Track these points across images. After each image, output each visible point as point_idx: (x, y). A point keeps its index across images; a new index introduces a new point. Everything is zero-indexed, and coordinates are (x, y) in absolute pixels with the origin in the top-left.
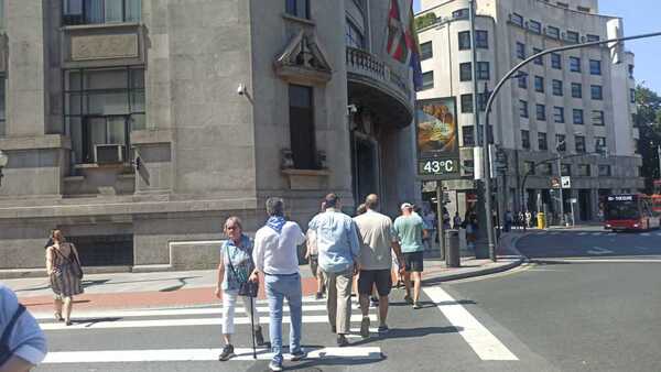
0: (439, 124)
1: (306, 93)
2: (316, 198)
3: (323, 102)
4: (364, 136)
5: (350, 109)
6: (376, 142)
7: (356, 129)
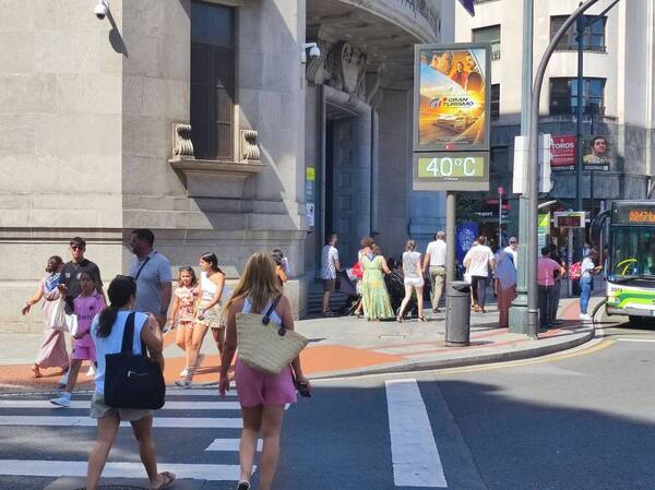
0: (458, 91)
1: (224, 18)
2: (236, 212)
3: (256, 36)
4: (344, 97)
5: (308, 50)
6: (368, 108)
7: (327, 82)
